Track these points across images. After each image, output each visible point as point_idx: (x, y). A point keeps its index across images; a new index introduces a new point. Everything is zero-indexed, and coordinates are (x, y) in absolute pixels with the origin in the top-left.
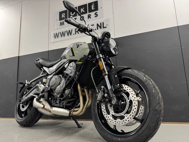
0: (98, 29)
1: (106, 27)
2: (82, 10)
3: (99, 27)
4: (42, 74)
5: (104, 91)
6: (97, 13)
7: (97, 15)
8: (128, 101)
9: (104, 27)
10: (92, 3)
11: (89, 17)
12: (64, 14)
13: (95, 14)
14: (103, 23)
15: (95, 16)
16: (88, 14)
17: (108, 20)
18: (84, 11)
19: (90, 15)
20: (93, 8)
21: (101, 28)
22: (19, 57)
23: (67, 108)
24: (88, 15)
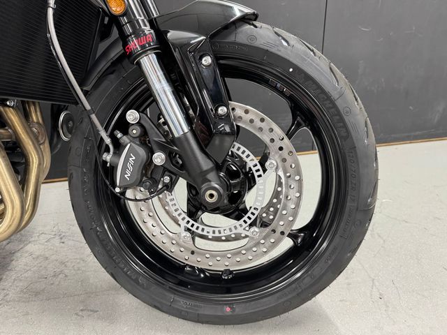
5: (144, 139)
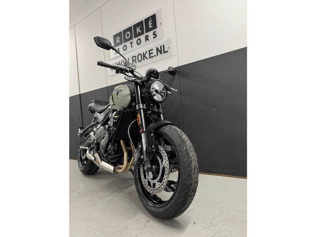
0: (157, 55)
1: (167, 51)
2: (138, 30)
3: (159, 53)
4: (93, 122)
6: (155, 32)
7: (156, 35)
8: (161, 167)
9: (165, 51)
10: (149, 18)
11: (147, 39)
12: (119, 38)
13: (154, 34)
14: (164, 45)
15: (154, 38)
16: (145, 34)
17: (169, 41)
18: (140, 32)
19: (147, 36)
20: (151, 25)
21: (161, 53)
22: (80, 95)
23: (112, 164)
24: (146, 36)
